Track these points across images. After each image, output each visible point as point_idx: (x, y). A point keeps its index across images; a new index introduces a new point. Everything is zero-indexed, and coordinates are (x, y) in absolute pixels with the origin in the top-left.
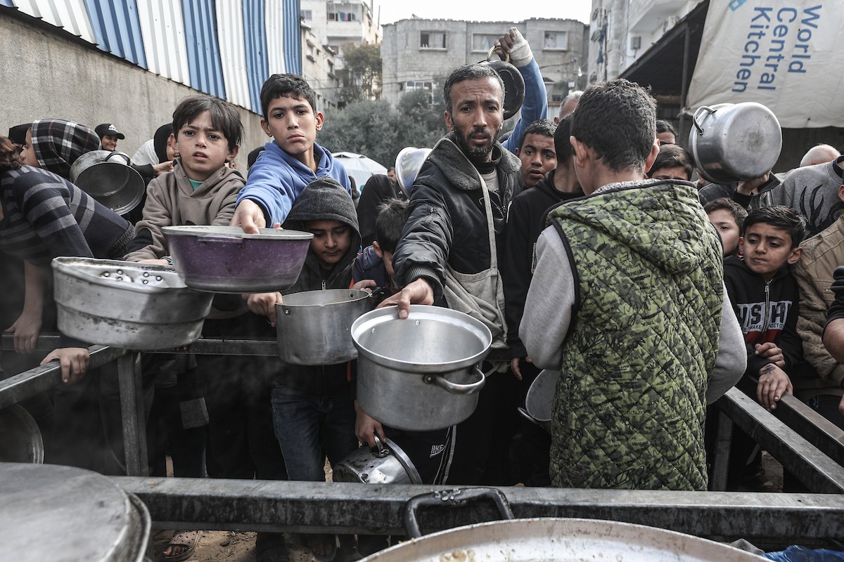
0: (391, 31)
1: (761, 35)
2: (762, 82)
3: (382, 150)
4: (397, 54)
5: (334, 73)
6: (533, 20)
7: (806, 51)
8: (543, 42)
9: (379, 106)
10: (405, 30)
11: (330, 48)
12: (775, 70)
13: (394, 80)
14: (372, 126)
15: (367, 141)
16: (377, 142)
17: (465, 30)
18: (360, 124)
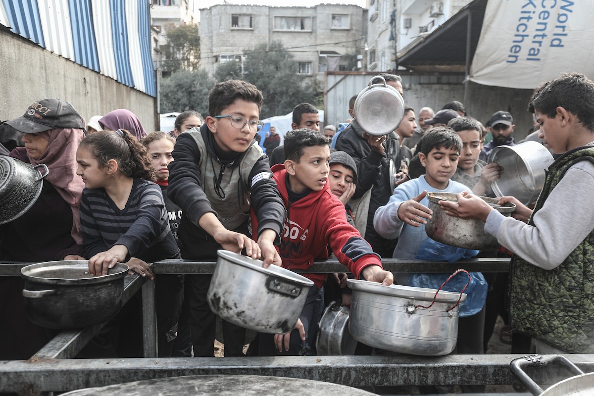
0: (207, 14)
1: (529, 18)
2: (530, 55)
3: (202, 110)
4: (212, 32)
5: (158, 48)
6: (322, 5)
7: (564, 30)
8: (331, 23)
9: (199, 74)
10: (219, 13)
11: (155, 28)
12: (540, 46)
13: (211, 55)
14: (194, 91)
15: (189, 103)
16: (198, 104)
17: (267, 13)
18: (184, 89)
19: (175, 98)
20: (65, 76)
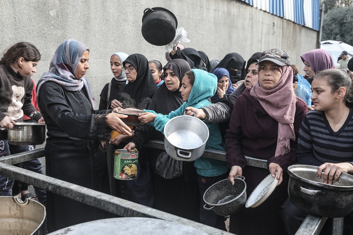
3: (351, 37)
15: (340, 32)
19: (329, 29)
20: (262, 23)
